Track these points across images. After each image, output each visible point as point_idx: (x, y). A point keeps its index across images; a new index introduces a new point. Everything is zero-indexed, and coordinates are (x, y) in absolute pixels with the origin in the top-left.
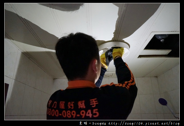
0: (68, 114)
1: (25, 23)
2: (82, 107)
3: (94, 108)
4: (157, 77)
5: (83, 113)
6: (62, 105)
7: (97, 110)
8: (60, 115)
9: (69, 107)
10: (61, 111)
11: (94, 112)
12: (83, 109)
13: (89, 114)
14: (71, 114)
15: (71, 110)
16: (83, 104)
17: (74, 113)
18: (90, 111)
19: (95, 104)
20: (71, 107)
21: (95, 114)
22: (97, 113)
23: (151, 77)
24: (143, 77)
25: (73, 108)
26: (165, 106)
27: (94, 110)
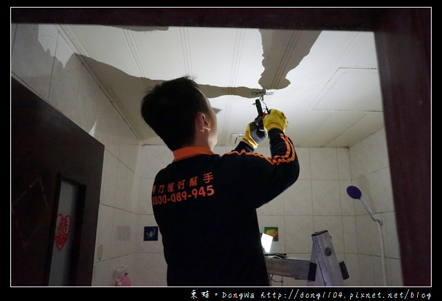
0: (178, 197)
2: (193, 185)
3: (209, 184)
4: (348, 148)
5: (195, 192)
6: (171, 187)
7: (211, 186)
8: (169, 200)
9: (179, 188)
10: (169, 195)
11: (208, 190)
12: (195, 187)
13: (201, 192)
14: (181, 196)
15: (181, 191)
16: (195, 180)
17: (184, 194)
18: (202, 188)
19: (209, 179)
20: (181, 186)
21: (210, 192)
22: (212, 190)
23: (336, 147)
24: (321, 147)
25: (183, 188)
26: (358, 200)
27: (208, 187)
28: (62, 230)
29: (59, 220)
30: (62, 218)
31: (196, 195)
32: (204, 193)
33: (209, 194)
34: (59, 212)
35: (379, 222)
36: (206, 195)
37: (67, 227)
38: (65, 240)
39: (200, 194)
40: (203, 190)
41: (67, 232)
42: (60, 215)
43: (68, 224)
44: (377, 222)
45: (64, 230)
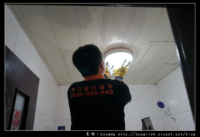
0: (91, 94)
1: (55, 38)
2: (102, 89)
3: (111, 89)
4: (156, 84)
6: (86, 89)
7: (112, 90)
8: (84, 95)
11: (110, 92)
12: (103, 90)
13: (107, 92)
14: (93, 94)
15: (94, 91)
16: (103, 87)
17: (96, 93)
19: (111, 87)
20: (94, 89)
21: (111, 93)
26: (163, 108)
27: (110, 90)
28: (16, 119)
29: (15, 113)
30: (17, 112)
31: (103, 93)
32: (108, 93)
33: (110, 94)
34: (15, 109)
35: (174, 119)
36: (109, 94)
37: (19, 117)
38: (18, 124)
39: (106, 93)
40: (108, 92)
41: (19, 120)
42: (16, 110)
43: (20, 115)
44: (173, 119)
45: (18, 118)
